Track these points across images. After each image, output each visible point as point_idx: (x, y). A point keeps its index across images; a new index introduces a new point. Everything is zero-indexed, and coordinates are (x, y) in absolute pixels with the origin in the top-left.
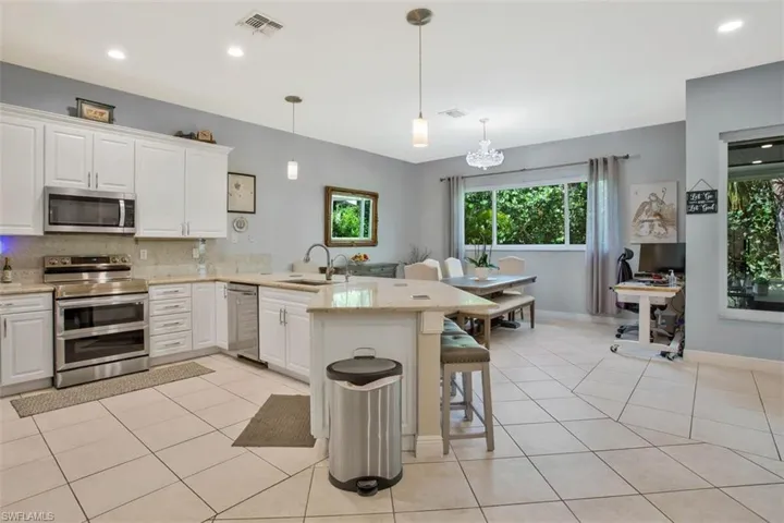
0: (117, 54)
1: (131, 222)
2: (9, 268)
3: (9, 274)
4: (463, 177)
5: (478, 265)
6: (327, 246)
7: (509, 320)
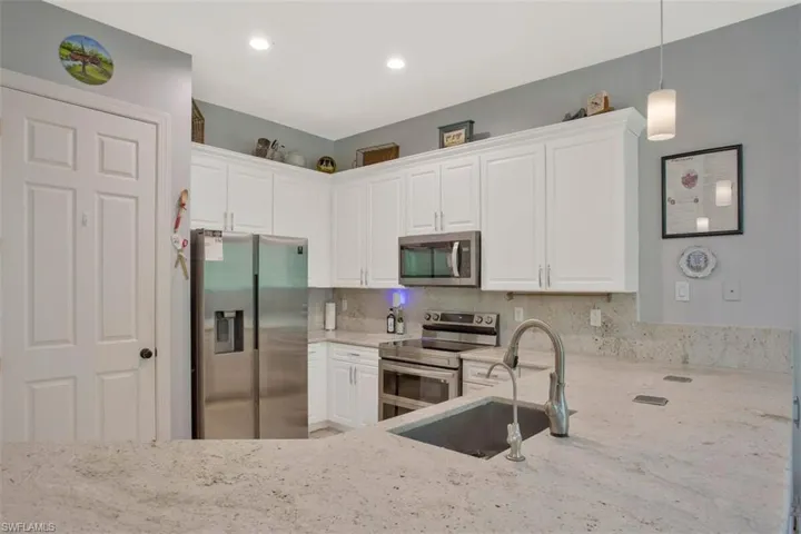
1: (466, 266)
2: (401, 320)
3: (400, 326)
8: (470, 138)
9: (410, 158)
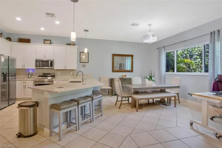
0: (42, 29)
1: (52, 65)
2: (32, 75)
3: (32, 77)
4: (163, 47)
5: (149, 80)
6: (113, 72)
7: (168, 102)
8: (50, 43)
9: (32, 44)
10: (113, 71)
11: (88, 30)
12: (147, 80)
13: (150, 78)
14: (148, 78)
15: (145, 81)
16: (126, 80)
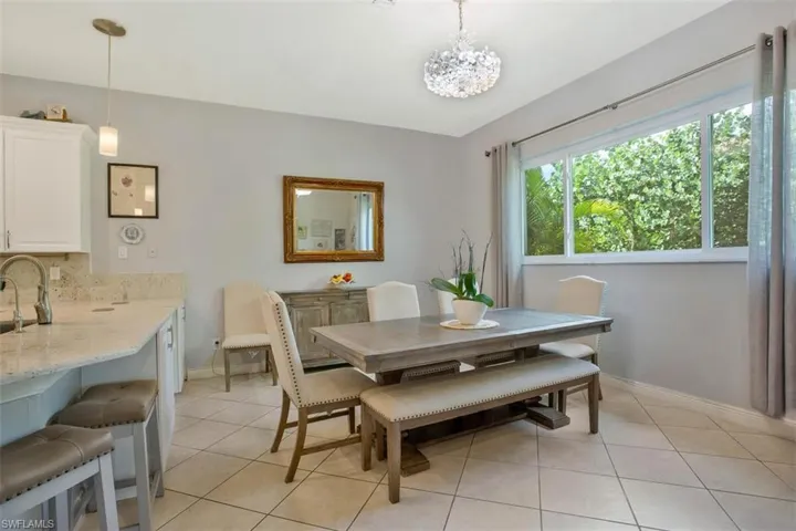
4: (514, 144)
5: (460, 295)
6: (286, 262)
7: (551, 405)
10: (291, 256)
11: (120, 22)
12: (447, 298)
13: (466, 286)
14: (450, 287)
15: (437, 303)
16: (348, 297)
